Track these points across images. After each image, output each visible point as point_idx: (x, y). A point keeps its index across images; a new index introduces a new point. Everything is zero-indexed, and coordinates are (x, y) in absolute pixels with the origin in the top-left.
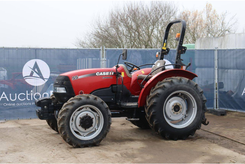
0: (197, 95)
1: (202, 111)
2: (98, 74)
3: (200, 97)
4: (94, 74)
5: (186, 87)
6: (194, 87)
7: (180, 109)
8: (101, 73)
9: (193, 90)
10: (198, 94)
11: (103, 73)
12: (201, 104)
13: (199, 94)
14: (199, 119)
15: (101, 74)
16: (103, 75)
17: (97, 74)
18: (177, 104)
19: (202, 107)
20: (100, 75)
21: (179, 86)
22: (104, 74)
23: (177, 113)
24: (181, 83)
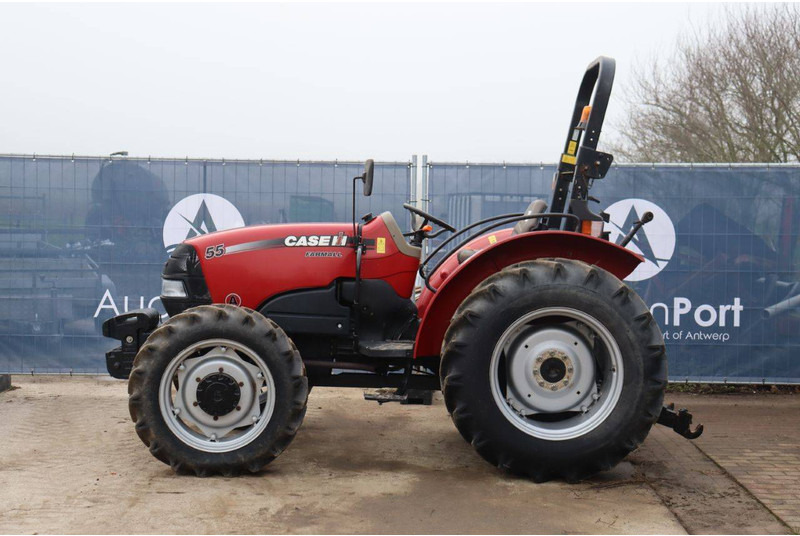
0: (626, 326)
1: (641, 384)
2: (291, 241)
3: (635, 332)
4: (278, 240)
5: (579, 294)
6: (614, 297)
7: (567, 374)
8: (303, 239)
9: (609, 308)
10: (629, 323)
11: (311, 239)
12: (641, 359)
13: (633, 323)
14: (633, 412)
15: (303, 241)
16: (310, 244)
17: (287, 242)
18: (556, 356)
19: (645, 371)
20: (298, 244)
21: (551, 291)
22: (313, 241)
23: (554, 384)
24: (559, 281)
